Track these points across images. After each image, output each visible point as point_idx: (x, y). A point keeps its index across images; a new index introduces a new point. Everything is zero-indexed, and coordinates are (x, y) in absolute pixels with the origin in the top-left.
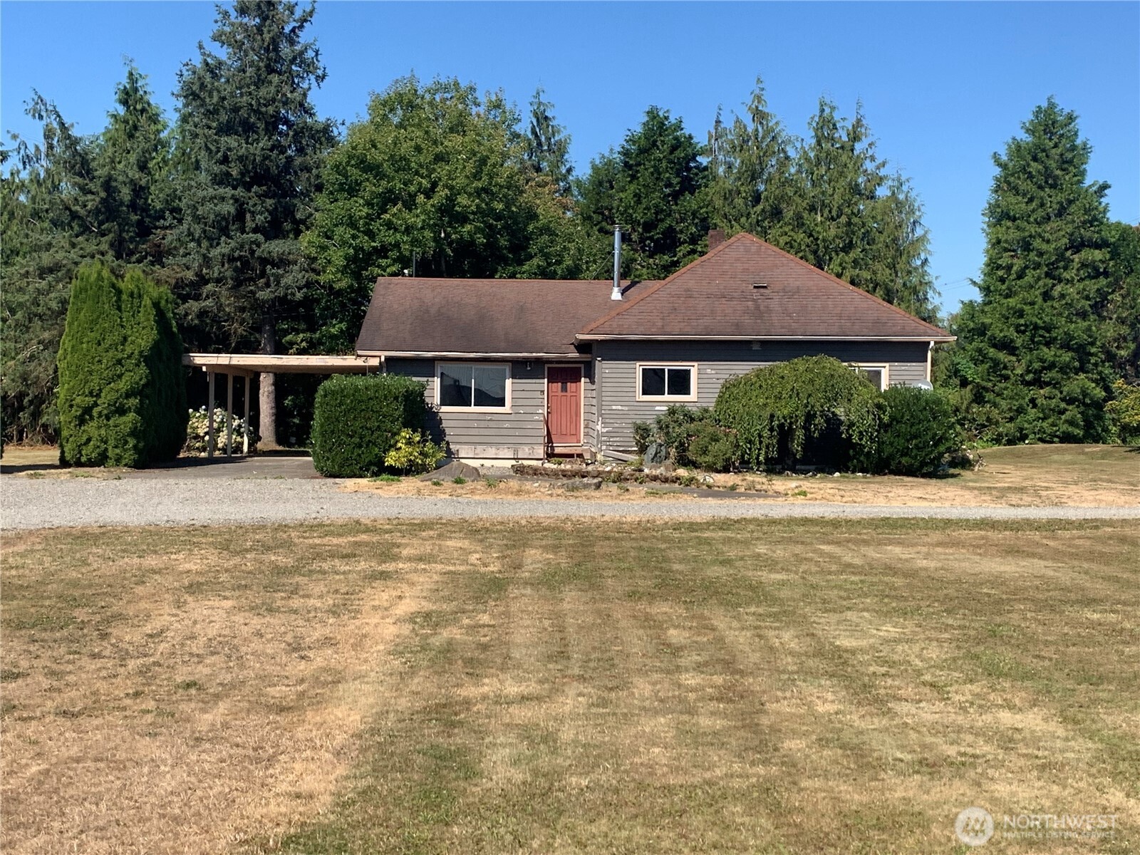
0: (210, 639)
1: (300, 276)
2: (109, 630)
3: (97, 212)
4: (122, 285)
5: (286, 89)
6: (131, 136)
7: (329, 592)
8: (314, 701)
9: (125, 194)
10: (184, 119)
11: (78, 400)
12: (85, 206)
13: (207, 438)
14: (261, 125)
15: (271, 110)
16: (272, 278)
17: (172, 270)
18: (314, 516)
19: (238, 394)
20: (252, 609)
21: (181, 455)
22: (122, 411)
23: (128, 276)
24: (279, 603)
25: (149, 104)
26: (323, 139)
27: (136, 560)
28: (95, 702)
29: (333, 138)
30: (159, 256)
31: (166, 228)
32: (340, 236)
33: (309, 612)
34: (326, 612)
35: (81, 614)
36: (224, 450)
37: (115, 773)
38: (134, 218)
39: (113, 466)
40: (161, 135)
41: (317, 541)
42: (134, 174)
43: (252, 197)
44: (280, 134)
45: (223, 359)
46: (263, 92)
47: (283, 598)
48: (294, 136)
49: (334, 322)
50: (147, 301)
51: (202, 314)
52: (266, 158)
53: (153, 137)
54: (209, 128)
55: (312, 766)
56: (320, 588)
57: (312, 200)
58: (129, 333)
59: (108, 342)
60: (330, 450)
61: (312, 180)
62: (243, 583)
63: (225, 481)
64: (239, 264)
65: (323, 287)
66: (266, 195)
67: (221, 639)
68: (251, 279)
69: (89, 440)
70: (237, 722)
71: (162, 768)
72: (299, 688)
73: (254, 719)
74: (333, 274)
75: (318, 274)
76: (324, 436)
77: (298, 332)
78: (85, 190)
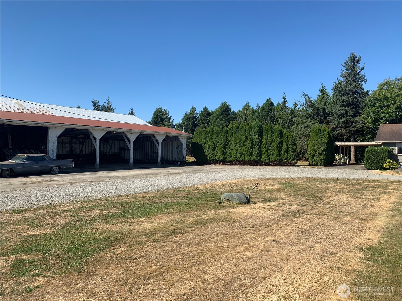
0: (344, 203)
1: (360, 125)
2: (322, 199)
3: (315, 115)
4: (321, 129)
5: (357, 85)
6: (323, 99)
7: (371, 195)
8: (371, 219)
9: (322, 110)
10: (334, 94)
11: (312, 152)
12: (313, 114)
13: (339, 160)
14: (351, 93)
15: (354, 90)
16: (354, 126)
17: (331, 125)
18: (366, 178)
19: (346, 151)
20: (353, 197)
21: (333, 164)
22: (321, 155)
23: (322, 127)
24: (359, 196)
25: (326, 92)
26: (366, 95)
27: (326, 185)
28: (320, 213)
29: (369, 94)
30: (328, 123)
31: (330, 117)
32: (371, 116)
33: (367, 199)
34: (371, 199)
35: (316, 195)
36: (343, 163)
37: (326, 228)
38: (323, 115)
39: (319, 166)
40: (329, 98)
41: (367, 184)
42: (323, 106)
43: (349, 109)
44: (356, 95)
45: (343, 144)
46: (352, 86)
47: (360, 196)
48: (359, 95)
49: (369, 135)
50: (326, 132)
51: (338, 134)
52: (352, 100)
53: (327, 98)
54: (339, 95)
55: (372, 233)
56: (369, 194)
57: (363, 108)
58: (323, 138)
59: (318, 140)
60: (369, 164)
61: (364, 104)
62: (350, 191)
63: (344, 170)
64: (346, 123)
65: (366, 127)
66: (352, 108)
67: (346, 203)
68: (349, 126)
69: (314, 160)
70: (352, 221)
71: (336, 228)
72: (367, 216)
73: (356, 221)
74: (369, 124)
75: (365, 124)
76: (367, 160)
77: (360, 137)
78: (313, 110)
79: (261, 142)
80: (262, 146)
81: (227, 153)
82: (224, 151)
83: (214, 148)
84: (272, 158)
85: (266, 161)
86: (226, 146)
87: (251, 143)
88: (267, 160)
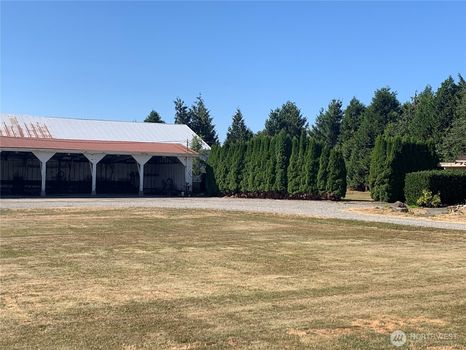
39: (381, 201)
58: (387, 157)
79: (287, 163)
80: (288, 169)
81: (242, 179)
82: (237, 177)
83: (226, 173)
84: (302, 188)
85: (294, 193)
86: (240, 169)
87: (273, 165)
88: (295, 191)
